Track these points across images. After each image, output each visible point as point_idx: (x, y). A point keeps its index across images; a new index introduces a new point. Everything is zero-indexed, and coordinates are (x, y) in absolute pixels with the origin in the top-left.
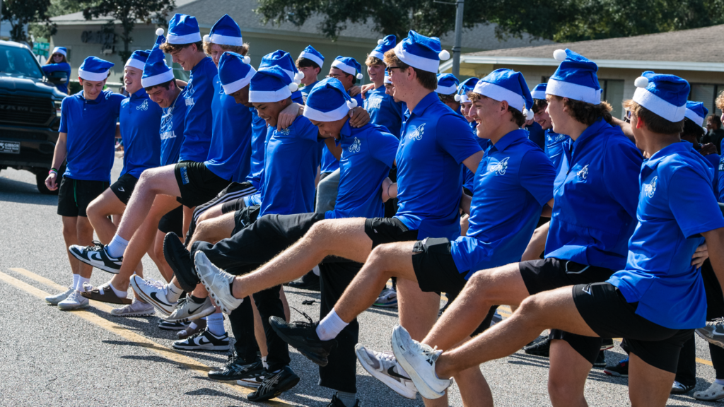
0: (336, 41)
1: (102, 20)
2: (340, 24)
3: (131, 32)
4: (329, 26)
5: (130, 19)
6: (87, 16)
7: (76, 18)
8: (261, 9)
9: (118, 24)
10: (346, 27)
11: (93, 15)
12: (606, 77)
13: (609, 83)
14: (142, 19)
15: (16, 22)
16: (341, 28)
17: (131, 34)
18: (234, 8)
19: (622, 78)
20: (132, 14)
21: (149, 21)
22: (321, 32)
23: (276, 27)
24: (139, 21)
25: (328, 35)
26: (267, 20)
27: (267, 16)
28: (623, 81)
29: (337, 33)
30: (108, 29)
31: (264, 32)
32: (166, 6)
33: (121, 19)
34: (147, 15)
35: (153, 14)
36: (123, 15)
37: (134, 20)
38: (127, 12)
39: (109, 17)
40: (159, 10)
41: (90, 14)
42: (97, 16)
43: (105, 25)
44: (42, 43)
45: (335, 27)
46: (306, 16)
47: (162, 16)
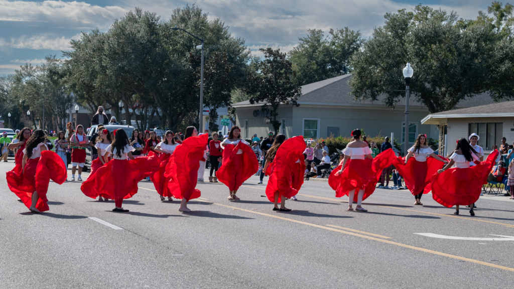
0: (394, 108)
1: (261, 104)
2: (395, 99)
3: (277, 110)
4: (389, 100)
5: (276, 102)
6: (252, 102)
7: (246, 103)
8: (352, 92)
9: (270, 105)
10: (399, 100)
11: (255, 101)
12: (495, 122)
13: (497, 125)
14: (284, 102)
15: (213, 108)
16: (396, 101)
17: (277, 111)
18: (339, 92)
19: (502, 122)
20: (277, 100)
21: (288, 103)
22: (385, 104)
23: (362, 102)
24: (281, 103)
25: (389, 106)
26: (357, 99)
27: (356, 96)
28: (502, 123)
29: (394, 104)
30: (264, 108)
31: (356, 105)
32: (296, 94)
33: (271, 103)
34: (286, 99)
35: (289, 99)
36: (272, 101)
37: (279, 102)
38: (274, 99)
39: (265, 102)
40: (292, 96)
41: (254, 101)
42: (258, 102)
43: (262, 106)
44: (226, 119)
45: (392, 101)
46: (376, 95)
47: (294, 100)
